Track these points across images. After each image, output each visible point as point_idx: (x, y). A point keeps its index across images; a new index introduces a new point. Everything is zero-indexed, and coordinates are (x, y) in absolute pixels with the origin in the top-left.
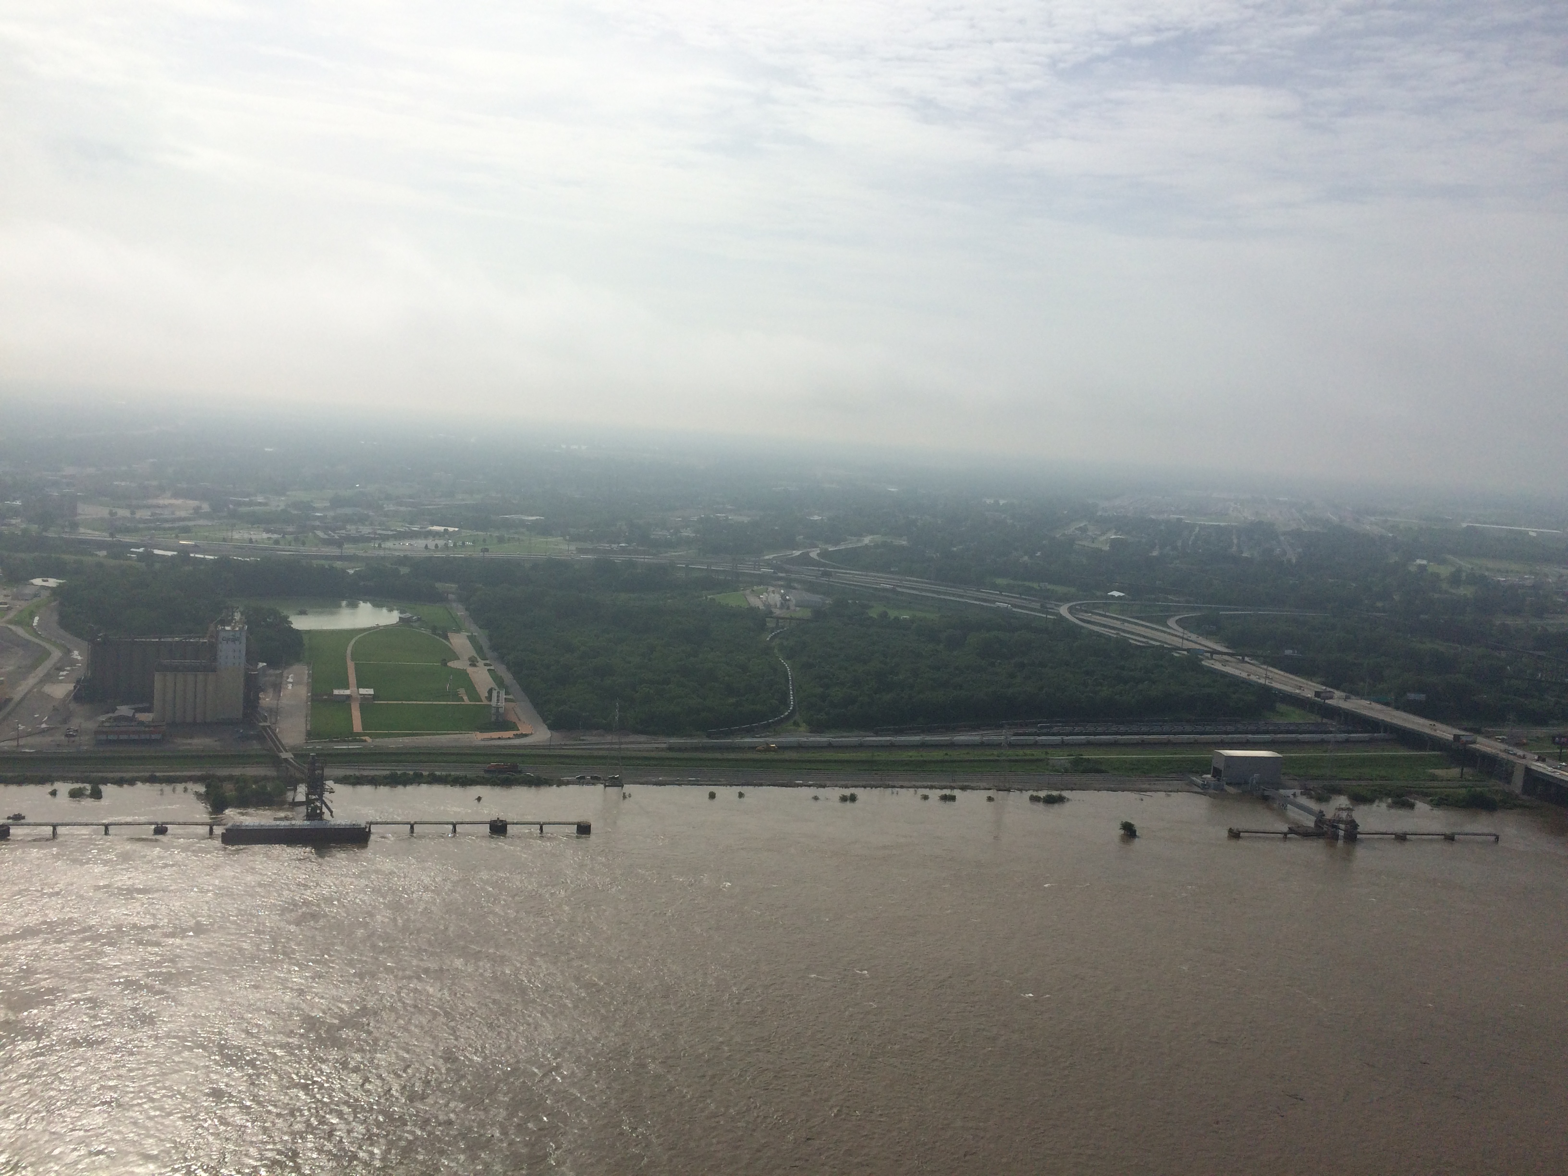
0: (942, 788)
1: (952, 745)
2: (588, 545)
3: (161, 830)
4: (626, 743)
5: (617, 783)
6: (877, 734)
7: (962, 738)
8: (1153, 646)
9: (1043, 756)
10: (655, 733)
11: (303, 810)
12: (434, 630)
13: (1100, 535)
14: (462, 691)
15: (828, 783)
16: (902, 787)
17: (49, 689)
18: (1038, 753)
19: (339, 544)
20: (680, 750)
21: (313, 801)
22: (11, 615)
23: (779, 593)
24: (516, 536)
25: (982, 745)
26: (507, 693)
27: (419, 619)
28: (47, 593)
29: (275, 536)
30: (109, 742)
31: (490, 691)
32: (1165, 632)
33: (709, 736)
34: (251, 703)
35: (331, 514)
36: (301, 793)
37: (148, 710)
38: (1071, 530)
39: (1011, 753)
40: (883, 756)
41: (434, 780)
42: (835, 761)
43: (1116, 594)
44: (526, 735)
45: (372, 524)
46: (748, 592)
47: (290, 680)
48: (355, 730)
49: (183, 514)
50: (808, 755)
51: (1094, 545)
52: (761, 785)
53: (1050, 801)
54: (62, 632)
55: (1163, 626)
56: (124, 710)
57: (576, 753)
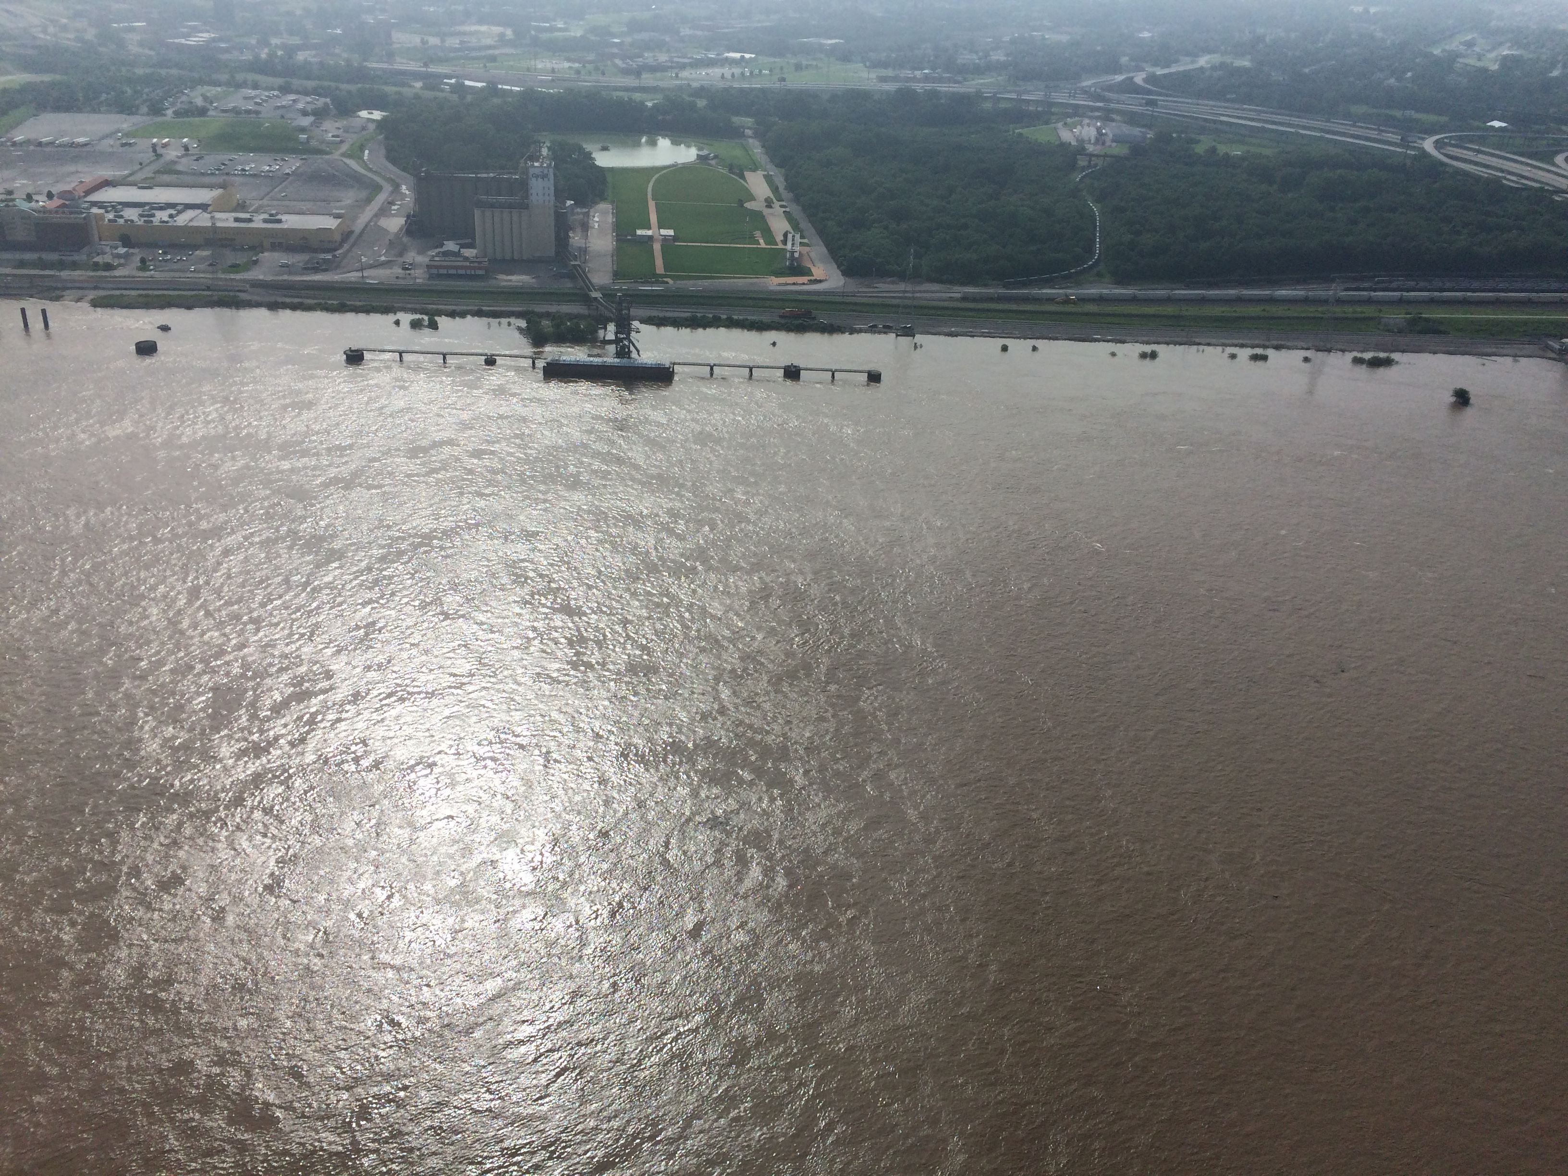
0: (1253, 347)
1: (1272, 300)
2: (890, 72)
3: (490, 361)
4: (920, 292)
5: (909, 333)
6: (1188, 287)
7: (1284, 292)
8: (1531, 188)
9: (1376, 314)
10: (951, 282)
11: (612, 348)
12: (731, 169)
13: (1488, 51)
14: (758, 234)
15: (1128, 338)
16: (1209, 344)
17: (384, 222)
18: (1369, 311)
19: (638, 73)
20: (974, 300)
21: (621, 340)
22: (344, 148)
23: (1095, 125)
24: (814, 63)
25: (1306, 301)
26: (802, 237)
27: (716, 157)
28: (372, 127)
29: (576, 65)
30: (440, 276)
31: (785, 235)
32: (1549, 171)
33: (1005, 286)
34: (562, 241)
35: (628, 40)
36: (610, 332)
37: (471, 246)
38: (1453, 45)
39: (1338, 310)
40: (1191, 311)
41: (731, 324)
42: (1138, 316)
43: (1497, 124)
44: (820, 281)
45: (668, 51)
46: (1060, 125)
47: (596, 219)
48: (658, 272)
49: (489, 42)
50: (1108, 309)
51: (1479, 64)
52: (1057, 339)
53: (1375, 363)
54: (390, 166)
55: (1548, 163)
56: (451, 246)
57: (870, 301)
